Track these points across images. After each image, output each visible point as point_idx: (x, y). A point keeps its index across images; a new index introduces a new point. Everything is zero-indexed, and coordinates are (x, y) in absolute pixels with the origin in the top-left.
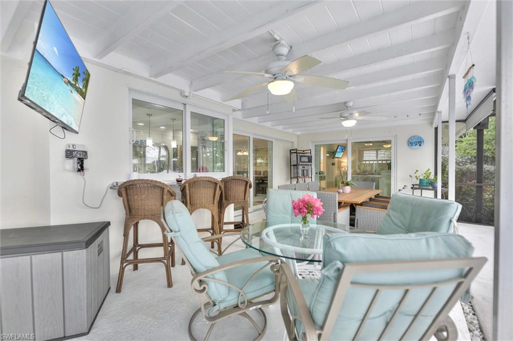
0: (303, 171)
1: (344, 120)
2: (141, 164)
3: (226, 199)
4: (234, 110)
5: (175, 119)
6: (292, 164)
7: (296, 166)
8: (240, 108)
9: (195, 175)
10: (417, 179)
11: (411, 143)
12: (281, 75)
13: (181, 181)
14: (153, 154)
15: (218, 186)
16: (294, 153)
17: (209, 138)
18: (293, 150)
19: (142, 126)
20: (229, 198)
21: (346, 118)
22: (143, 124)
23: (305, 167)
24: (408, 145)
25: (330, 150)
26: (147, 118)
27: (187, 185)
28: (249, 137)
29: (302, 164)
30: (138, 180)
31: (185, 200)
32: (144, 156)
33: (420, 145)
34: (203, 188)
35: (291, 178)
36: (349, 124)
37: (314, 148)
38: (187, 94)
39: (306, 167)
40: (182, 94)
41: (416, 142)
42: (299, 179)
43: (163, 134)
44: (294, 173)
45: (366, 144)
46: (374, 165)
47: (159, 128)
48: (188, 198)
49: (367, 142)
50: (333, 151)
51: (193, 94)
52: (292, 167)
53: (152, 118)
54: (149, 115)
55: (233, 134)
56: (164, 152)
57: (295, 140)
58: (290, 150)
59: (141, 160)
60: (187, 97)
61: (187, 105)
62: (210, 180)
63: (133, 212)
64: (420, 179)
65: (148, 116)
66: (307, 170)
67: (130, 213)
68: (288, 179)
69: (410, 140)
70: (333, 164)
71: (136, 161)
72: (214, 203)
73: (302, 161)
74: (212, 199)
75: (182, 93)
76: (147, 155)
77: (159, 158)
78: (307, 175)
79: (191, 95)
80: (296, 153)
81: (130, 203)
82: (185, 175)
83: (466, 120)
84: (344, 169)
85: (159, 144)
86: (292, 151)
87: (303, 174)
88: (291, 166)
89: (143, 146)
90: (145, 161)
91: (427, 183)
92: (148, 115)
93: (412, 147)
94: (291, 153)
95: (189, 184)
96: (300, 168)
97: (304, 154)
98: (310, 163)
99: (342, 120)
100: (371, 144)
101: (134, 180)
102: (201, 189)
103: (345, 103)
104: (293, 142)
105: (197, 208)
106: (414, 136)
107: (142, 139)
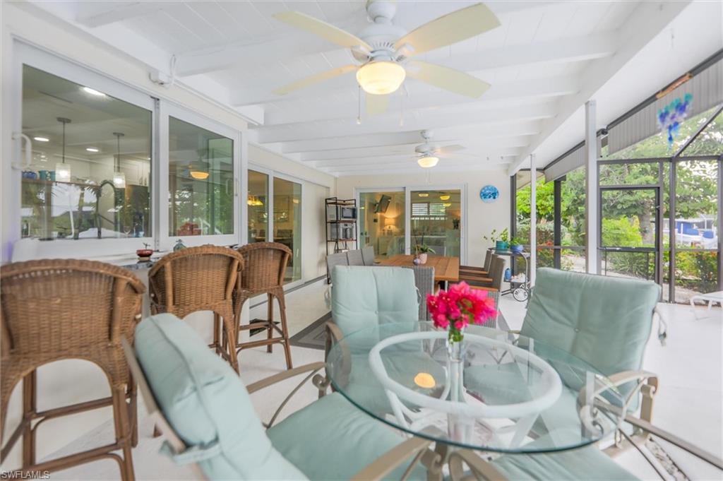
0: (346, 230)
1: (421, 157)
2: (39, 218)
3: (244, 285)
4: (251, 126)
5: (123, 135)
6: (329, 219)
7: (336, 222)
8: (262, 123)
9: (180, 241)
10: (494, 241)
11: (484, 195)
12: (384, 53)
13: (149, 255)
14: (65, 200)
15: (236, 263)
16: (330, 203)
17: (192, 173)
18: (330, 199)
19: (46, 142)
20: (251, 284)
21: (426, 155)
22: (47, 140)
23: (348, 224)
24: (481, 197)
25: (372, 202)
26: (59, 128)
27: (168, 265)
28: (268, 176)
29: (344, 221)
30: (40, 262)
31: (159, 296)
32: (49, 202)
33: (494, 198)
34: (203, 269)
35: (327, 241)
36: (430, 163)
37: (359, 197)
38: (162, 78)
39: (349, 226)
40: (152, 78)
41: (489, 194)
42: (339, 243)
43: (92, 160)
44: (332, 234)
45: (420, 195)
46: (415, 222)
47: (85, 149)
48: (170, 292)
49: (421, 192)
50: (374, 203)
51: (177, 81)
52: (329, 224)
53: (70, 129)
54: (64, 121)
55: (249, 170)
56: (90, 197)
57: (331, 184)
58: (326, 200)
59: (40, 211)
60: (162, 84)
61: (161, 102)
62: (220, 252)
63: (23, 344)
64: (497, 242)
65: (62, 123)
66: (351, 230)
67: (12, 347)
68: (321, 243)
69: (483, 191)
70: (375, 221)
71: (28, 212)
72: (225, 298)
73: (345, 215)
74: (223, 290)
75: (152, 76)
76: (55, 201)
77: (80, 207)
78: (351, 236)
79: (173, 82)
80: (336, 203)
81: (11, 322)
82: (157, 241)
83: (545, 169)
84: (388, 227)
85: (83, 181)
86: (328, 201)
87: (345, 236)
88: (327, 223)
89: (46, 182)
90: (49, 211)
91: (505, 247)
92: (60, 119)
93: (486, 200)
94: (327, 203)
95: (174, 263)
96: (342, 225)
97: (345, 205)
98: (354, 220)
99: (417, 157)
100: (427, 195)
101: (27, 264)
102: (200, 272)
103: (423, 132)
104: (328, 188)
105: (190, 312)
106: (487, 187)
107: (43, 168)
